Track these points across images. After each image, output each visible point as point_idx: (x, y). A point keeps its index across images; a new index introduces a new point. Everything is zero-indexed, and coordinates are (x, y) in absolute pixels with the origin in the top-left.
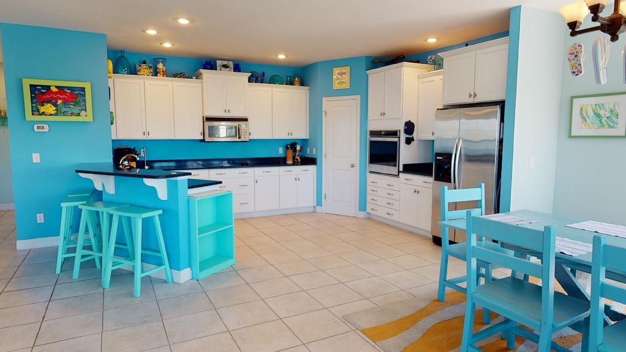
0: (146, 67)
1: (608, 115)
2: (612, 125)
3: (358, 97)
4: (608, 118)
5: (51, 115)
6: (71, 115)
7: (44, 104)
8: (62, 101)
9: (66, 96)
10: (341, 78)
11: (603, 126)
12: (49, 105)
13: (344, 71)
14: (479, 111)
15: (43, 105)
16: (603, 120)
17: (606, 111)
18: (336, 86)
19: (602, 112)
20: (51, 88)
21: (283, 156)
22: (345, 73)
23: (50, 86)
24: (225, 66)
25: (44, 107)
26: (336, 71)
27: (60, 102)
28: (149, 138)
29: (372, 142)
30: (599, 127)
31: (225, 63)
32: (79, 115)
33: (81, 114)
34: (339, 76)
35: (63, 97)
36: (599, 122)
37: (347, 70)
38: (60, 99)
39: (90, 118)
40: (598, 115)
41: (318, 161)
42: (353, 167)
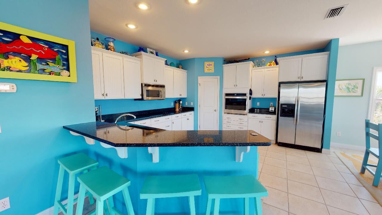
0: (99, 43)
1: (352, 87)
2: (354, 91)
3: (219, 77)
4: (352, 89)
5: (20, 71)
6: (48, 74)
7: (10, 56)
8: (37, 56)
9: (44, 51)
10: (209, 67)
11: (350, 92)
12: (17, 59)
13: (211, 64)
14: (312, 84)
15: (7, 58)
16: (350, 90)
17: (352, 86)
18: (206, 70)
19: (350, 87)
20: (21, 37)
21: (173, 107)
22: (211, 65)
23: (19, 35)
24: (152, 53)
25: (9, 60)
26: (206, 64)
27: (34, 57)
28: (107, 98)
29: (226, 99)
30: (348, 92)
31: (152, 50)
32: (59, 74)
33: (61, 74)
34: (208, 66)
35: (39, 51)
36: (348, 91)
37: (212, 63)
38: (36, 53)
39: (73, 79)
40: (348, 88)
41: (195, 109)
42: (215, 111)
